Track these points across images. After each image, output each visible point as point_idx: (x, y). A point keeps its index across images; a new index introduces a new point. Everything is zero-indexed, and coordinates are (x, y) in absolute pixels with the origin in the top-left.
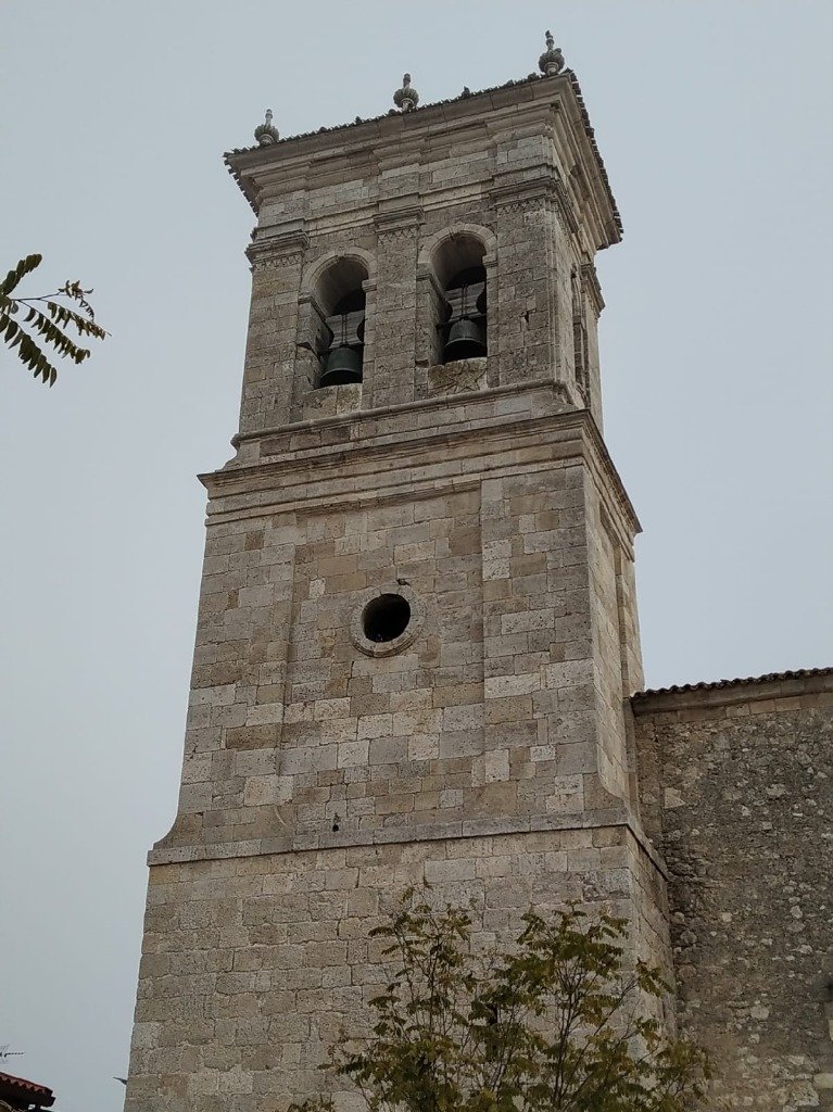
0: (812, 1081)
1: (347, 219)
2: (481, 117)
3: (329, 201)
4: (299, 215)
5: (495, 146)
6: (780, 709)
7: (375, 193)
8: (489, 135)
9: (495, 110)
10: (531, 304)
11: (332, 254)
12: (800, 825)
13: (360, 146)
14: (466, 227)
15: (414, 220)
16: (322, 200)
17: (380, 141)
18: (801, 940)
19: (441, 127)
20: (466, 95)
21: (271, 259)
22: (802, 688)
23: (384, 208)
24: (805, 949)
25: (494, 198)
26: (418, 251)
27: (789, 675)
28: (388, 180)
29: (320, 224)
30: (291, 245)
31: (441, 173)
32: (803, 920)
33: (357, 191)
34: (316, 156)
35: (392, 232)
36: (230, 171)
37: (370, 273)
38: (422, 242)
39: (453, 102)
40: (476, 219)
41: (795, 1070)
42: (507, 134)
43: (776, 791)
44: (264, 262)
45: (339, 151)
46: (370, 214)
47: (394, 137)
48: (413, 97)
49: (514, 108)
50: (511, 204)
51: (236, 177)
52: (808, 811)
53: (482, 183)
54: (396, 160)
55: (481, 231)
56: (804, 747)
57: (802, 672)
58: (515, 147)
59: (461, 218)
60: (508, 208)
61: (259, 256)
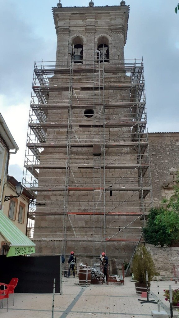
0: (158, 202)
1: (79, 28)
2: (109, 12)
3: (75, 23)
4: (68, 25)
5: (112, 18)
6: (155, 139)
7: (85, 23)
8: (110, 16)
9: (112, 10)
10: (119, 54)
11: (75, 35)
12: (158, 159)
13: (83, 12)
14: (105, 35)
15: (94, 31)
16: (73, 23)
17: (87, 12)
18: (157, 179)
19: (100, 12)
20: (107, 6)
21: (62, 33)
22: (160, 135)
23: (88, 27)
24: (158, 180)
25: (111, 30)
26: (95, 38)
27: (158, 133)
28: (88, 21)
29: (73, 28)
30: (66, 31)
31: (100, 22)
32: (158, 176)
33: (80, 22)
34: (73, 12)
35: (89, 33)
36: (52, 12)
37: (84, 41)
38: (96, 36)
39: (104, 7)
40: (107, 33)
41: (155, 200)
42: (114, 17)
43: (154, 153)
44: (60, 34)
45: (78, 12)
46: (84, 28)
47: (90, 12)
48: (93, 4)
49: (116, 11)
50: (115, 32)
51: (53, 13)
52: (159, 157)
53: (109, 26)
54: (90, 17)
55: (108, 36)
56: (159, 146)
57: (161, 133)
58: (116, 20)
59: (104, 33)
60: (114, 33)
61: (59, 32)
